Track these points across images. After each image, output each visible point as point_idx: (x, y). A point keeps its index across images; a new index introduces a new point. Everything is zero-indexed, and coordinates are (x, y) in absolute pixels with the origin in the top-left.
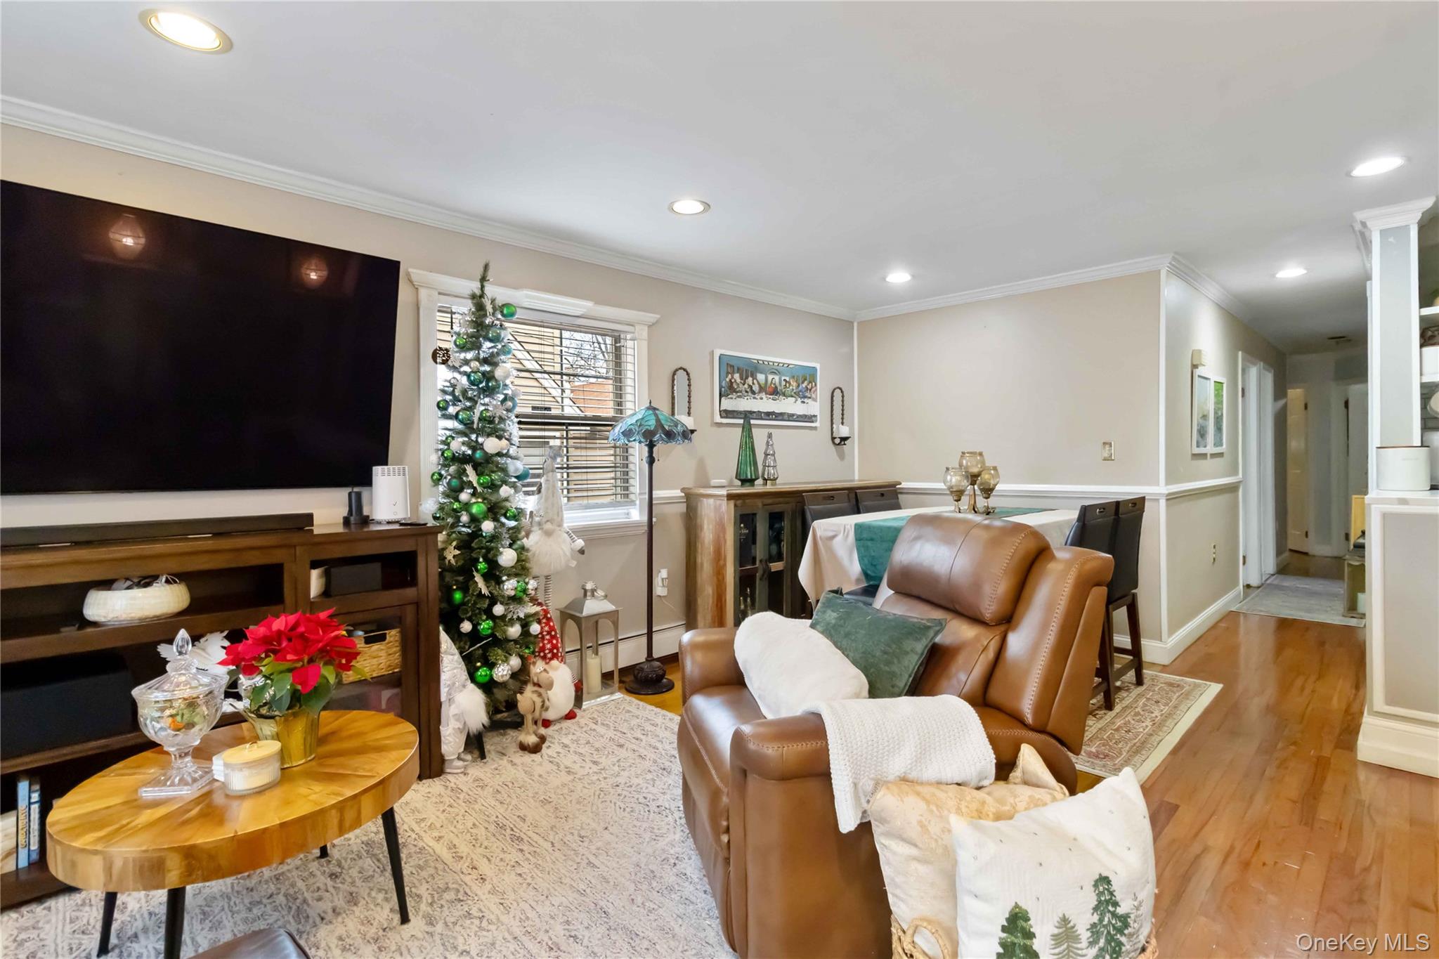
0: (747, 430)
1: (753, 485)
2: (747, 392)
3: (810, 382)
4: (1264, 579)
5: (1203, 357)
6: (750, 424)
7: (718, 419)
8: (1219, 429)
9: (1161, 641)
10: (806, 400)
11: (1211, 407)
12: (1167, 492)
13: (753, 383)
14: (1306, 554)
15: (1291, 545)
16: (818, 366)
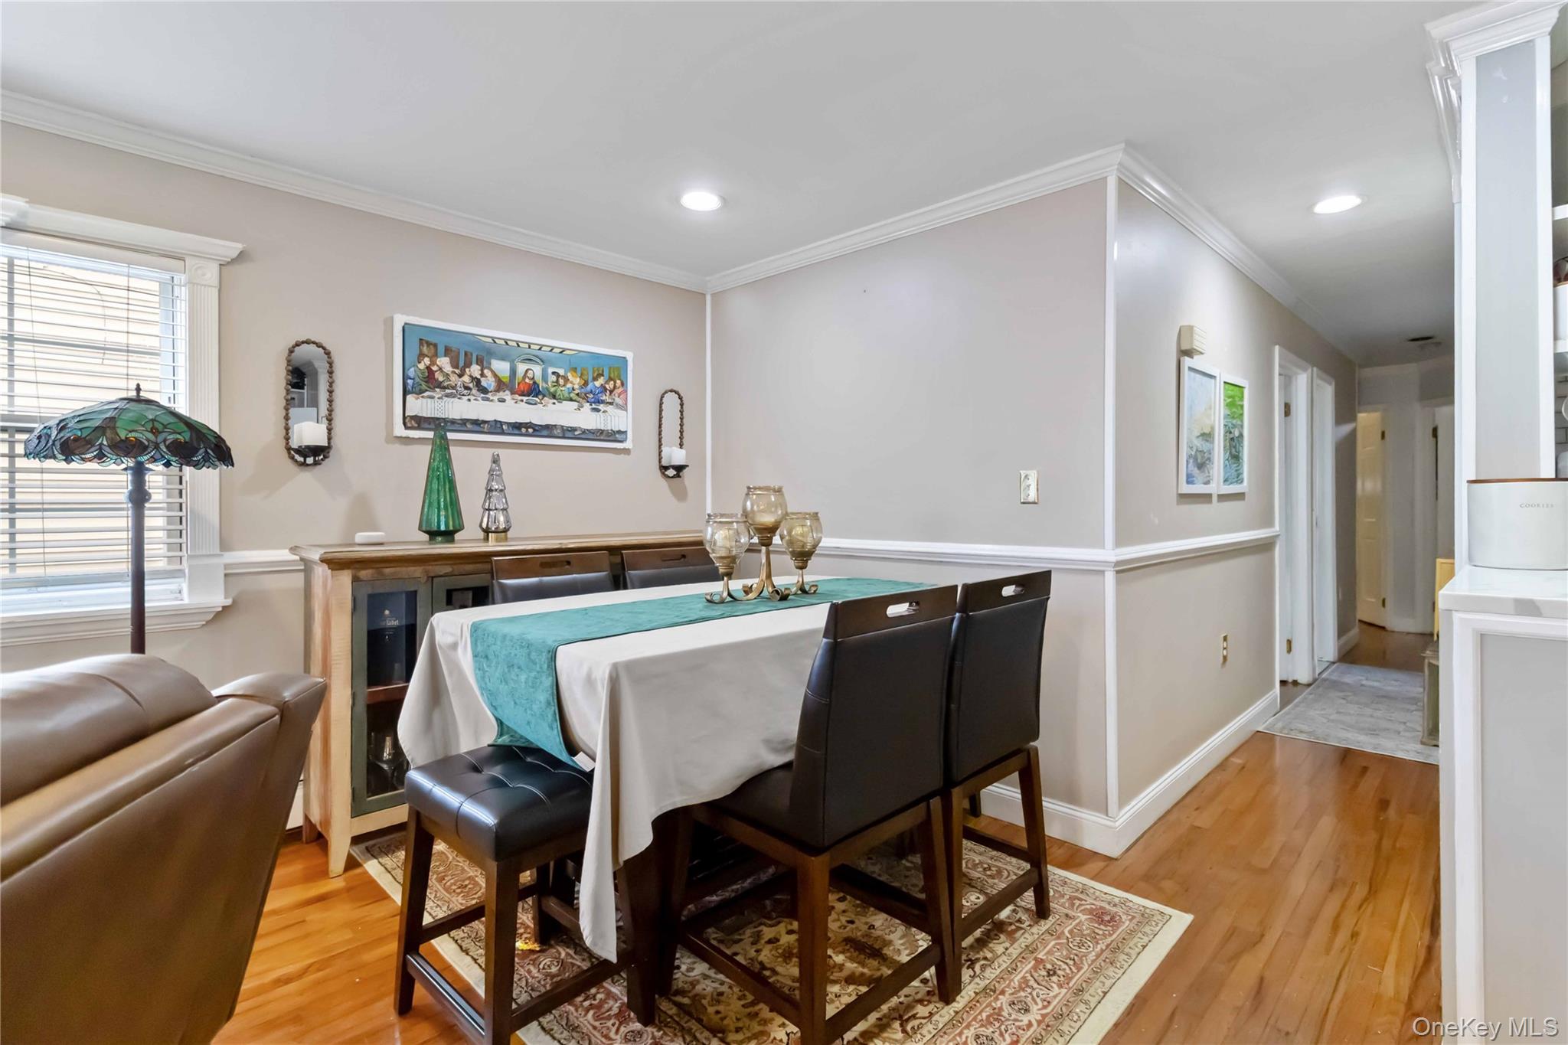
0: (442, 450)
1: (452, 541)
2: (467, 388)
3: (610, 379)
4: (1317, 672)
5: (1196, 337)
6: (444, 438)
7: (399, 430)
8: (1235, 457)
9: (1107, 815)
10: (601, 407)
11: (1218, 420)
12: (1114, 559)
13: (482, 375)
14: (1383, 628)
15: (1364, 613)
16: (629, 356)
